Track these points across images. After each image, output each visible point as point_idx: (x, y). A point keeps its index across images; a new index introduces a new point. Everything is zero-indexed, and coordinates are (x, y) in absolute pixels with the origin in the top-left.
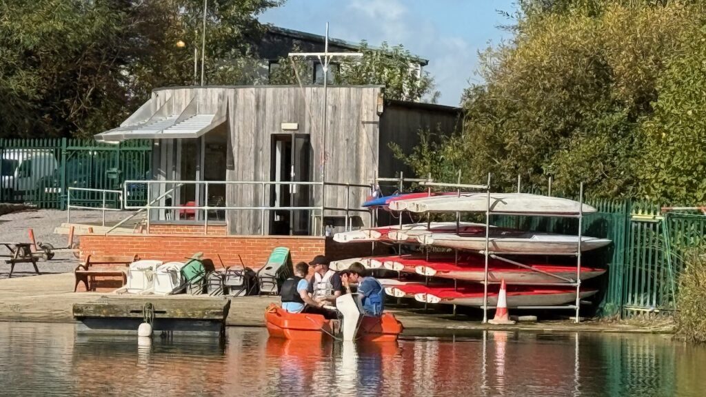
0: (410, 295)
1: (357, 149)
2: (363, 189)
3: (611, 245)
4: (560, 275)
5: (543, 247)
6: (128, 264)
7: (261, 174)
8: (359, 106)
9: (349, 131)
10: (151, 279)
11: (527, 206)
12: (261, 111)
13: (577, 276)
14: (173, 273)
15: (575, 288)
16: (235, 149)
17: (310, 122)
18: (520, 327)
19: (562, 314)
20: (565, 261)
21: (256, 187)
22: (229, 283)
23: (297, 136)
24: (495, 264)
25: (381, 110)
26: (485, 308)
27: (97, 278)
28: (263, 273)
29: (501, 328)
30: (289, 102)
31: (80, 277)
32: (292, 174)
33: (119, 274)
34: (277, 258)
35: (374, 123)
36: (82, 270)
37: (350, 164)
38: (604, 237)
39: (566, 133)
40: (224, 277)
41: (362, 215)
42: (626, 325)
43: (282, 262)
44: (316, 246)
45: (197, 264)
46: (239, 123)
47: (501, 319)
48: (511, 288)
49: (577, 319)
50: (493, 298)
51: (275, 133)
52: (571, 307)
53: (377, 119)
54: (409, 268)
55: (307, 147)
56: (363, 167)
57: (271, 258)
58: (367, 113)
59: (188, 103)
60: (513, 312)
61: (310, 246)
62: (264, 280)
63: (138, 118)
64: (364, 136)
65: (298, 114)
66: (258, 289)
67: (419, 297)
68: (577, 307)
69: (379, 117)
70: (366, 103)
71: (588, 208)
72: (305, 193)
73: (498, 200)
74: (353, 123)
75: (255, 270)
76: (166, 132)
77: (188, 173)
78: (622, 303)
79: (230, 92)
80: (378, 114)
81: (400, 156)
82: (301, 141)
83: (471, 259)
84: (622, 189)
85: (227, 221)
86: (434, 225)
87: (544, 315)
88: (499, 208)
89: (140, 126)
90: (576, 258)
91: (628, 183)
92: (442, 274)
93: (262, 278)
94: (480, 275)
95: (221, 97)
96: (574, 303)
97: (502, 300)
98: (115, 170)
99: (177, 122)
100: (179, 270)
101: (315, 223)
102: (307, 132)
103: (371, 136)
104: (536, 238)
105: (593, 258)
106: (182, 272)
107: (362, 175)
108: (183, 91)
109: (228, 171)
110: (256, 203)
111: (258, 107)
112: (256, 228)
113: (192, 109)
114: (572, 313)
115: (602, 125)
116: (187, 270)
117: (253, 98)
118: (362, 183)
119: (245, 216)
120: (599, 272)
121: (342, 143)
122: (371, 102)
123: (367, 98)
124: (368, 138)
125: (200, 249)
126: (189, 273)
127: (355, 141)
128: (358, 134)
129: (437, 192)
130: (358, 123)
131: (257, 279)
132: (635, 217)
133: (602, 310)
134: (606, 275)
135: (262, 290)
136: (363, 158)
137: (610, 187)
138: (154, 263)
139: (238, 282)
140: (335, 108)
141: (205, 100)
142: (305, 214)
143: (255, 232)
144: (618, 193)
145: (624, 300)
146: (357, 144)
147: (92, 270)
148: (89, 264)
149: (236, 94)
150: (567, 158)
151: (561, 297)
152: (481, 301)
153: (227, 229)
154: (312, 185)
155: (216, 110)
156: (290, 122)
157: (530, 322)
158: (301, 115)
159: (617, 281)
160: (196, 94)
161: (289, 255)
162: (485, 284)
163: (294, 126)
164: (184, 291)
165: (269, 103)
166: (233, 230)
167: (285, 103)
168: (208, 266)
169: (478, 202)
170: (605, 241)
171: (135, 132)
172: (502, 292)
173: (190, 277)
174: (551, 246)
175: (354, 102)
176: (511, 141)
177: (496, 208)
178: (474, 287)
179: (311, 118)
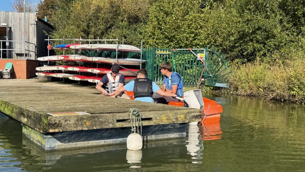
0: (84, 80)
2: (31, 44)
8: (29, 19)
9: (25, 27)
17: (11, 23)
23: (8, 27)
25: (37, 20)
28: (4, 71)
30: (3, 16)
32: (7, 39)
34: (8, 66)
35: (34, 24)
37: (26, 37)
38: (145, 59)
43: (11, 68)
44: (23, 62)
53: (35, 23)
55: (11, 31)
57: (6, 66)
58: (32, 21)
61: (20, 62)
62: (5, 74)
64: (31, 29)
65: (6, 20)
66: (2, 77)
69: (36, 23)
70: (31, 18)
72: (11, 47)
73: (119, 45)
75: (1, 70)
80: (36, 21)
82: (8, 29)
93: (4, 73)
102: (10, 26)
103: (33, 28)
107: (31, 40)
118: (31, 42)
121: (23, 30)
122: (33, 18)
123: (32, 16)
127: (27, 30)
128: (29, 28)
130: (28, 24)
131: (2, 74)
132: (157, 53)
135: (4, 77)
136: (31, 35)
140: (20, 19)
146: (28, 31)
154: (12, 42)
156: (4, 23)
158: (8, 21)
161: (13, 66)
163: (6, 24)
175: (27, 18)
177: (119, 48)
179: (11, 22)
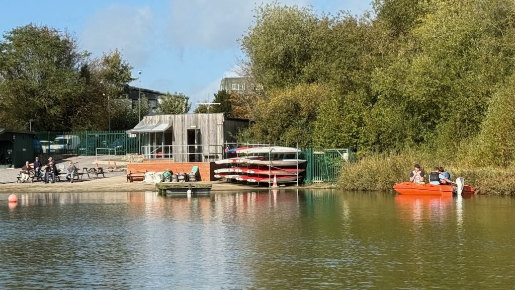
0: (245, 180)
1: (216, 134)
2: (218, 146)
3: (307, 161)
4: (291, 171)
5: (287, 163)
6: (144, 173)
7: (184, 143)
8: (216, 120)
9: (213, 128)
10: (153, 178)
11: (282, 150)
12: (184, 122)
13: (297, 172)
14: (160, 175)
15: (296, 176)
16: (175, 135)
18: (281, 188)
19: (293, 184)
20: (294, 167)
21: (183, 147)
22: (179, 178)
23: (197, 130)
24: (273, 169)
25: (224, 121)
26: (270, 183)
27: (133, 178)
28: (191, 174)
29: (275, 188)
31: (128, 178)
32: (196, 142)
33: (142, 176)
34: (194, 169)
35: (221, 125)
36: (129, 176)
37: (214, 138)
38: (304, 159)
39: (287, 127)
40: (177, 176)
41: (218, 155)
42: (313, 186)
43: (196, 171)
44: (207, 165)
45: (168, 172)
46: (176, 126)
47: (275, 186)
48: (278, 176)
49: (297, 185)
50: (272, 180)
51: (189, 129)
52: (295, 181)
53: (223, 124)
54: (244, 171)
55: (199, 133)
56: (218, 139)
57: (193, 169)
58: (219, 122)
59: (158, 119)
60: (278, 184)
61: (204, 165)
62: (191, 177)
63: (141, 125)
64: (218, 130)
65: (196, 123)
66: (189, 179)
67: (249, 180)
68: (297, 181)
70: (219, 119)
71: (299, 151)
72: (200, 149)
73: (272, 149)
74: (215, 125)
75: (188, 174)
76: (153, 130)
77: (159, 143)
78: (311, 179)
79: (173, 116)
81: (231, 135)
82: (197, 131)
83: (265, 168)
84: (307, 144)
85: (173, 158)
86: (249, 157)
87: (287, 184)
88: (273, 151)
89: (142, 128)
90: (296, 166)
91: (309, 142)
92: (256, 173)
94: (268, 173)
95: (170, 118)
96: (296, 180)
97: (275, 180)
98: (105, 141)
99: (156, 126)
100: (162, 174)
101: (203, 158)
102: (199, 128)
104: (284, 160)
105: (302, 166)
106: (163, 175)
107: (218, 142)
108: (156, 116)
109: (173, 142)
110: (183, 152)
111: (182, 121)
112: (183, 160)
113: (160, 122)
114: (296, 183)
115: (299, 124)
116: (164, 174)
117: (181, 118)
118: (218, 144)
119: (179, 156)
120: (303, 170)
121: (211, 132)
123: (219, 117)
124: (220, 130)
125: (168, 167)
126: (166, 175)
128: (216, 129)
129: (250, 147)
131: (188, 176)
132: (314, 153)
133: (304, 182)
134: (305, 171)
135: (190, 180)
136: (218, 136)
137: (304, 144)
138: (153, 173)
139: (183, 177)
140: (208, 121)
141: (164, 119)
142: (200, 156)
143: (183, 161)
144: (306, 146)
145: (312, 179)
146: (216, 132)
147: (132, 175)
148: (131, 174)
149: (175, 117)
150: (289, 135)
151: (292, 178)
152: (268, 180)
153: (173, 161)
154: (202, 146)
155: (168, 122)
156: (193, 125)
157: (283, 187)
159: (309, 173)
160: (161, 117)
161: (198, 169)
162: (270, 175)
163: (195, 127)
164: (164, 181)
165: (186, 119)
166: (175, 161)
167: (192, 119)
168: (171, 172)
169: (266, 150)
170: (305, 160)
171: (142, 130)
172: (275, 178)
173: (166, 176)
174: (289, 163)
175: (214, 118)
176: (270, 130)
178: (266, 176)
179: (200, 124)
